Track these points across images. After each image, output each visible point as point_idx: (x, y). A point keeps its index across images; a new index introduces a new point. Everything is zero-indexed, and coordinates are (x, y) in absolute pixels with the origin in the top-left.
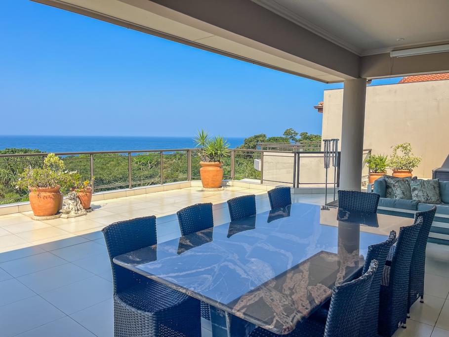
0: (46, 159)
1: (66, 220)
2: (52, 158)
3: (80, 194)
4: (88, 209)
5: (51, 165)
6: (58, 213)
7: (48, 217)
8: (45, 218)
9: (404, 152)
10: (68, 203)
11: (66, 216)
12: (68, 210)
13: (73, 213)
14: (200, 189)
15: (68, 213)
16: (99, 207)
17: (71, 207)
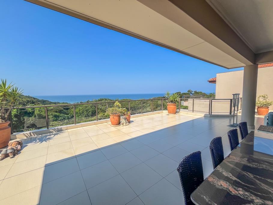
0: (115, 104)
1: (122, 127)
2: (117, 103)
3: (127, 117)
4: (129, 122)
5: (117, 106)
6: (119, 124)
7: (116, 126)
8: (115, 126)
9: (263, 99)
10: (123, 121)
11: (122, 125)
12: (123, 123)
13: (124, 124)
14: (167, 114)
15: (123, 124)
16: (133, 121)
17: (124, 122)
